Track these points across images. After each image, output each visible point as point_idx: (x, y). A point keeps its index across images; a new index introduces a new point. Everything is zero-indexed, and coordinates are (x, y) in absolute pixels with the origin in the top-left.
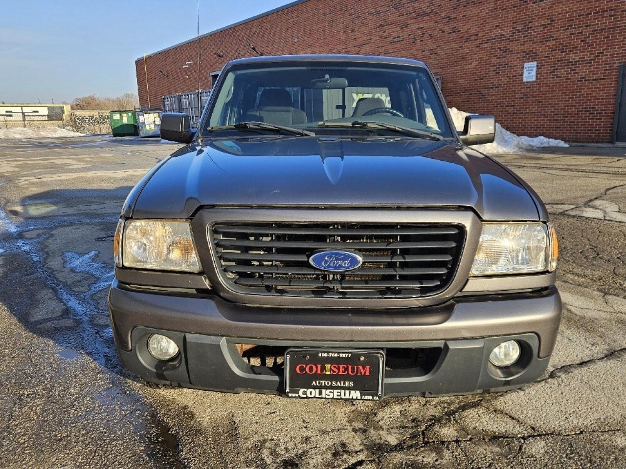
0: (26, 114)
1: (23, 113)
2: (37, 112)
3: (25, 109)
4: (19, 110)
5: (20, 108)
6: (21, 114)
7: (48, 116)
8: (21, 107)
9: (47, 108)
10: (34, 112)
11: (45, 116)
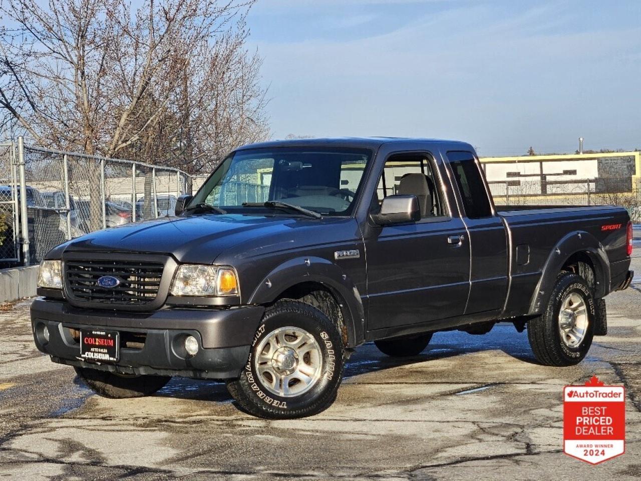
0: (549, 178)
1: (543, 176)
2: (574, 172)
3: (548, 168)
4: (534, 168)
5: (538, 164)
6: (539, 178)
7: (595, 181)
8: (541, 161)
9: (596, 161)
10: (566, 172)
11: (591, 181)
